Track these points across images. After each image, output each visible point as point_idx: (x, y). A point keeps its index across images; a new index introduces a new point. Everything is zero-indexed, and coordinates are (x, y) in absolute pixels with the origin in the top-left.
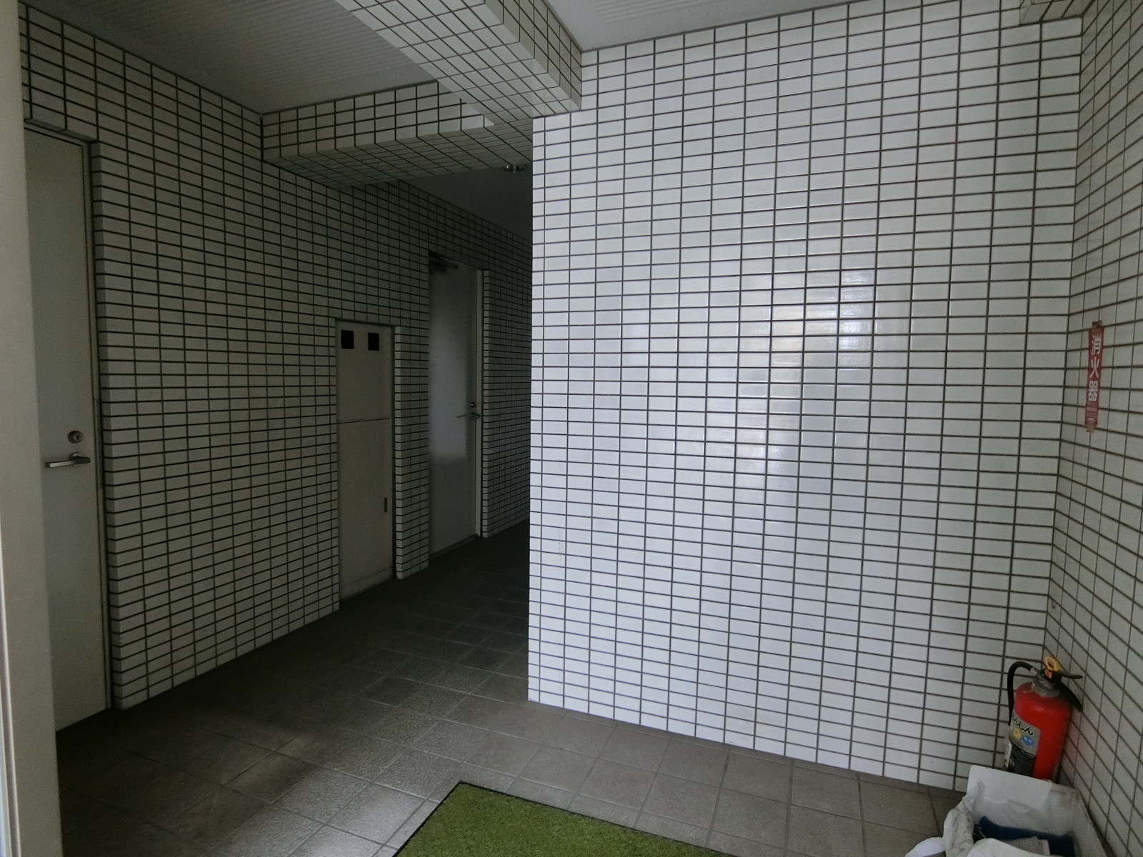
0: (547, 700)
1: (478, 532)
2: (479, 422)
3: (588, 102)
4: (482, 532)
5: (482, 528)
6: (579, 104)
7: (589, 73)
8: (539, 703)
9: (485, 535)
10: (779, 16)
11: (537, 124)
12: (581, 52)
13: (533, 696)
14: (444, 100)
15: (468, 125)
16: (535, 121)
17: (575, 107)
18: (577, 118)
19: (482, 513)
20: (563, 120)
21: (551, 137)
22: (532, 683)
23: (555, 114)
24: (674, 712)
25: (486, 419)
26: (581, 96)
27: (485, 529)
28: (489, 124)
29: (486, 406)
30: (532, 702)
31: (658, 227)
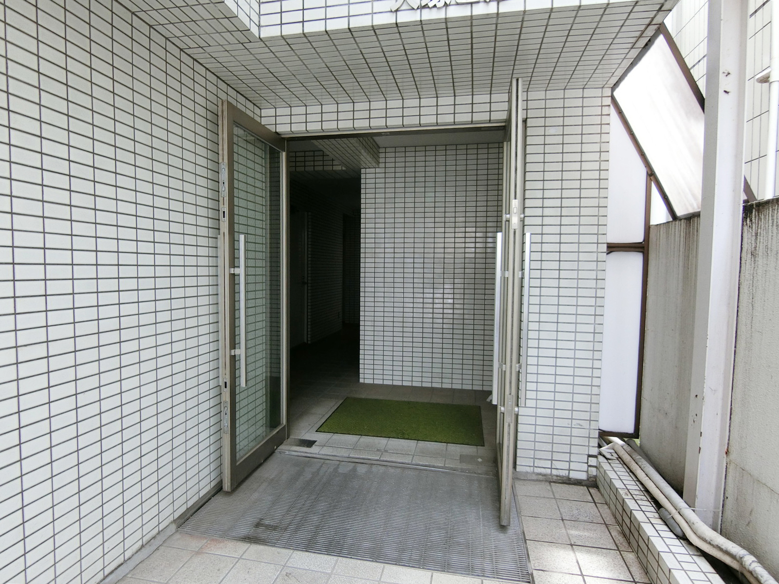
0: (367, 381)
1: (306, 341)
2: (306, 286)
3: (382, 165)
4: (307, 341)
5: (307, 339)
6: (378, 165)
7: (382, 155)
8: (364, 383)
9: (309, 342)
10: (446, 145)
11: (363, 171)
12: (379, 148)
13: (361, 381)
14: (325, 158)
15: (335, 168)
16: (362, 170)
17: (377, 166)
18: (378, 170)
19: (307, 331)
20: (373, 170)
21: (368, 176)
22: (361, 376)
23: (370, 168)
24: (414, 379)
25: (309, 285)
26: (379, 163)
27: (309, 339)
28: (344, 168)
29: (309, 278)
30: (362, 383)
31: (407, 210)
